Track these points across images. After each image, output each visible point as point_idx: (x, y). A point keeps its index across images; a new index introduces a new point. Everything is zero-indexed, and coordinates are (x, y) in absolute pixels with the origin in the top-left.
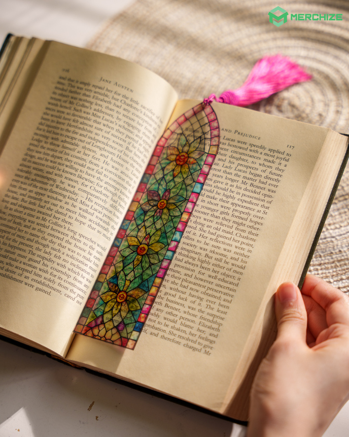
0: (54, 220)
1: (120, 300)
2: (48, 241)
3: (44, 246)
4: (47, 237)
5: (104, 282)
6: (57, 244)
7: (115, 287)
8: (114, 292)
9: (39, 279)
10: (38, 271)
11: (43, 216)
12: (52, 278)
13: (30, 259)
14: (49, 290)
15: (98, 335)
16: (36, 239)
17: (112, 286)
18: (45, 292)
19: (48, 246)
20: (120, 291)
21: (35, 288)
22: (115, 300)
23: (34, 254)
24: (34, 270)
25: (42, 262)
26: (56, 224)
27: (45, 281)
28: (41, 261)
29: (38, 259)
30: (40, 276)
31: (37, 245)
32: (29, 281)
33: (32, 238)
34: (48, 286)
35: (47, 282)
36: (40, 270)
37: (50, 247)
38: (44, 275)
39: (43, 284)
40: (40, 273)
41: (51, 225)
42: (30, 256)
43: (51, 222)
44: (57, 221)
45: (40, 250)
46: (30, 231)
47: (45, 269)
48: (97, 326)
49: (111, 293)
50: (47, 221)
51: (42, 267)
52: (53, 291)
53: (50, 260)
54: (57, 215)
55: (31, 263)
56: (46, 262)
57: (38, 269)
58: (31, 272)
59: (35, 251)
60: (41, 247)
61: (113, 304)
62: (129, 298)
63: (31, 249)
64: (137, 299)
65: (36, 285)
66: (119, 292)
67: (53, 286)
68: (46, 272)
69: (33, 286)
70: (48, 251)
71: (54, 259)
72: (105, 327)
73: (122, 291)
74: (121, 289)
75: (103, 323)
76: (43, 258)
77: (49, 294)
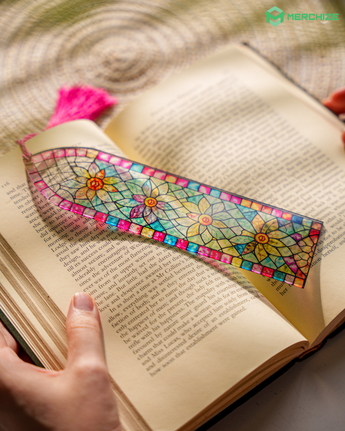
0: (169, 267)
1: (265, 239)
2: (187, 282)
3: (190, 288)
4: (182, 282)
5: (242, 259)
6: (196, 277)
7: (249, 246)
8: (255, 247)
9: (224, 309)
10: (214, 307)
11: (155, 275)
12: (229, 298)
13: (196, 308)
14: (240, 308)
15: (307, 261)
16: (177, 293)
17: (248, 250)
18: (241, 311)
19: (192, 285)
20: (255, 240)
21: (231, 318)
22: (266, 245)
23: (193, 302)
24: (210, 309)
25: (207, 299)
26: (173, 267)
27: (228, 306)
28: (205, 298)
29: (201, 300)
30: (221, 307)
31: (185, 294)
32: (220, 320)
33: (173, 296)
34: (235, 306)
35: (231, 304)
36: (214, 304)
37: (196, 284)
38: (221, 303)
39: (231, 308)
40: (218, 305)
41: (172, 272)
42: (192, 307)
43: (167, 271)
44: (171, 265)
45: (192, 294)
46: (162, 295)
47: (216, 298)
48: (295, 262)
49: (257, 250)
50: (165, 273)
51: (213, 300)
52: (243, 305)
53: (209, 291)
54: (165, 262)
55: (200, 309)
56: (209, 295)
57: (212, 305)
58: (211, 314)
59: (190, 300)
60: (189, 292)
61: (270, 247)
62: (263, 231)
63: (185, 302)
64: (265, 223)
65: (228, 315)
66: (257, 242)
67: (238, 302)
68: (220, 300)
69: (228, 319)
70: (198, 288)
71: (210, 287)
72: (297, 254)
73: (255, 238)
74: (253, 239)
75: (292, 257)
76: (203, 295)
77: (244, 309)
